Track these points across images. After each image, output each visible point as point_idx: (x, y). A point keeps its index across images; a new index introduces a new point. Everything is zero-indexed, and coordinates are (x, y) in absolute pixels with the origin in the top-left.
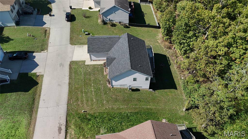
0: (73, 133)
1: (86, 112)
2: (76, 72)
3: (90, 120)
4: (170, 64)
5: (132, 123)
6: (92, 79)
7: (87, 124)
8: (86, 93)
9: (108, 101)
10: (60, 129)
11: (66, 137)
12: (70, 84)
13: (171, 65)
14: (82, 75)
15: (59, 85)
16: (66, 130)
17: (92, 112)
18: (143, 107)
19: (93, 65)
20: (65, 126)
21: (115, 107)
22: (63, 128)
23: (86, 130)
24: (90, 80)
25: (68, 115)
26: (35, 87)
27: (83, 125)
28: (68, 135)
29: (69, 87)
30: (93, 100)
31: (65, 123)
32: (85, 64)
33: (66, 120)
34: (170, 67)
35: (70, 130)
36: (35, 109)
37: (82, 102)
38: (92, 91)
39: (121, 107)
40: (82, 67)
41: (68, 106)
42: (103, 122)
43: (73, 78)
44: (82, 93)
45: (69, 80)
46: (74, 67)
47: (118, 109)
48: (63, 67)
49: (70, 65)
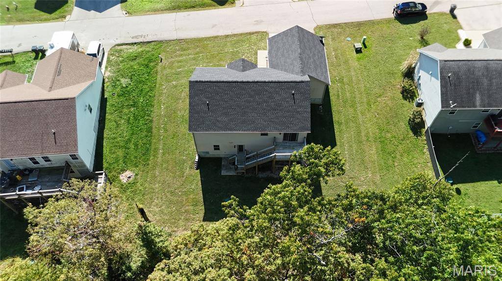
0: (131, 51)
1: (161, 62)
2: (237, 42)
3: (147, 66)
5: (131, 121)
7: (139, 64)
8: (194, 59)
9: (175, 87)
10: (138, 37)
11: (127, 44)
12: (216, 37)
15: (214, 26)
16: (135, 43)
17: (160, 68)
18: (161, 142)
20: (142, 41)
21: (163, 99)
22: (140, 40)
23: (132, 63)
24: (221, 60)
25: (160, 42)
26: (216, 4)
27: (140, 60)
28: (129, 47)
29: (210, 37)
30: (180, 67)
31: (146, 41)
32: (259, 49)
33: (151, 42)
35: (135, 47)
36: (177, 10)
37: (180, 55)
38: (198, 65)
39: (162, 106)
40: (253, 47)
41: (174, 40)
42: (141, 82)
43: (228, 39)
44: (196, 54)
45: (223, 35)
46: (254, 37)
47: (159, 102)
48: (255, 24)
49: (257, 32)
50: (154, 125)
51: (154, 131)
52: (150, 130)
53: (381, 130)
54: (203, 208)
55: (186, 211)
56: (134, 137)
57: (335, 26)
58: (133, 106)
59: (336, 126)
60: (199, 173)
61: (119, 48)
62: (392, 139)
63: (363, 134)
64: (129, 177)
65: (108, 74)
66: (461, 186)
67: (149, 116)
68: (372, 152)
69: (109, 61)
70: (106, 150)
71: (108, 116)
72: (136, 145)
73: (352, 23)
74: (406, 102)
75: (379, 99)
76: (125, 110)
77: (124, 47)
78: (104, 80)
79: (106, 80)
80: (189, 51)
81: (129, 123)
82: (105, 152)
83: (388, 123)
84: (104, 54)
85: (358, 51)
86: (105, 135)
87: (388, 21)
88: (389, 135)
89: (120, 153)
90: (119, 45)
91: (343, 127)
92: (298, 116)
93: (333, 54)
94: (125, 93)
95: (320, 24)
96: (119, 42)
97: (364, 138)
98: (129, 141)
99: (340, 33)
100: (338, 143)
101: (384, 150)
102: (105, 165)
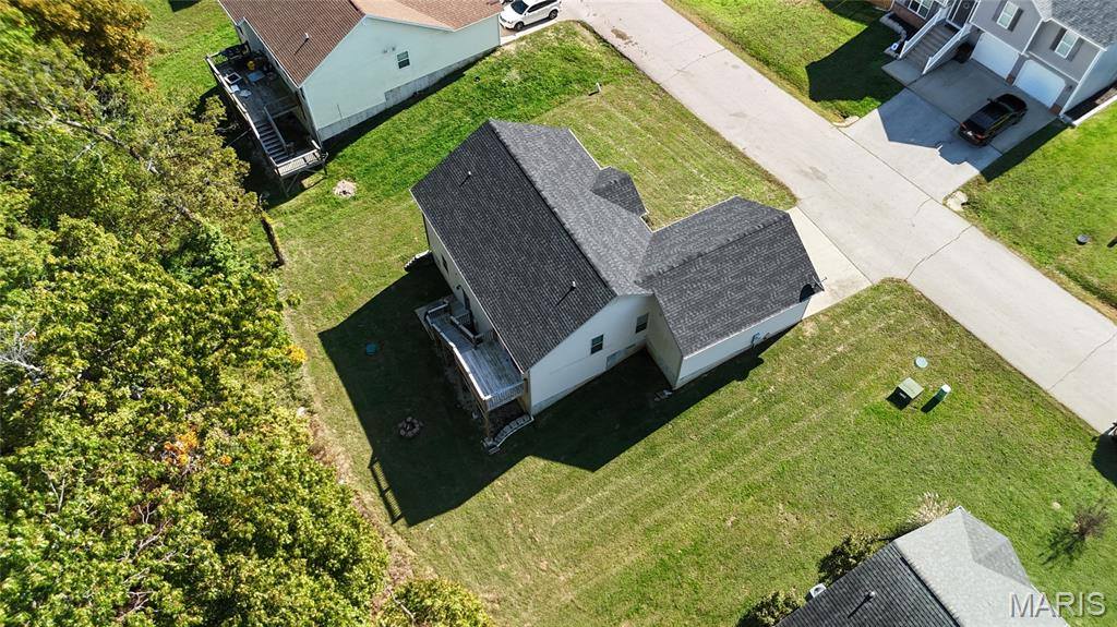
0: (585, 46)
1: (590, 95)
3: (567, 83)
4: (377, 467)
5: (443, 132)
6: (652, 177)
7: (563, 72)
8: (632, 132)
10: (621, 36)
11: (595, 32)
12: (713, 133)
13: (371, 467)
14: (700, 172)
15: (739, 115)
16: (605, 41)
17: (575, 101)
20: (616, 46)
22: (617, 42)
23: (557, 62)
25: (633, 68)
27: (571, 68)
28: (591, 37)
29: (703, 125)
30: (596, 123)
31: (621, 49)
33: (625, 57)
34: (368, 447)
35: (598, 46)
36: (732, 46)
37: (626, 110)
38: (621, 144)
41: (652, 82)
43: (722, 153)
44: (647, 129)
45: (727, 139)
46: (764, 187)
49: (782, 186)
53: (695, 549)
54: (342, 319)
55: (324, 299)
56: (418, 153)
57: (936, 313)
59: (639, 448)
60: (400, 276)
61: (578, 28)
62: (685, 585)
63: (658, 515)
64: (344, 192)
65: (510, 47)
68: (627, 557)
69: (539, 34)
70: (372, 135)
71: (432, 99)
72: (405, 165)
73: (985, 346)
74: (815, 573)
75: (781, 506)
76: (459, 112)
77: (587, 33)
78: (494, 50)
79: (498, 54)
80: (647, 119)
81: (439, 131)
82: (368, 135)
83: (727, 557)
84: (549, 19)
85: (899, 399)
86: (395, 118)
88: (693, 574)
89: (379, 155)
90: (585, 25)
91: (648, 464)
92: (539, 330)
93: (840, 349)
94: (491, 90)
95: (915, 282)
96: (588, 21)
97: (649, 521)
98: (405, 151)
99: (921, 335)
100: (601, 473)
101: (644, 579)
102: (348, 151)
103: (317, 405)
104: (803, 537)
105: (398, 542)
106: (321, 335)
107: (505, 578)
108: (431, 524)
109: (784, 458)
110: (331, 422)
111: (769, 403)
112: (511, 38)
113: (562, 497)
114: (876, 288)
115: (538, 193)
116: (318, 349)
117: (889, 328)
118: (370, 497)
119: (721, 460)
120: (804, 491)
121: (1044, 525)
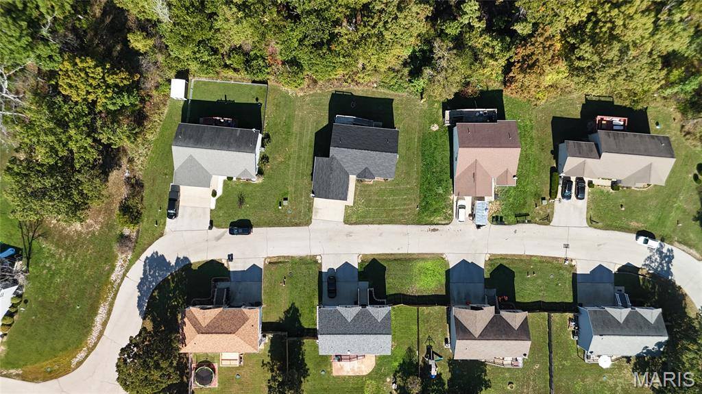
0: (438, 218)
1: (417, 205)
2: (365, 217)
3: (427, 203)
4: (350, 94)
5: (434, 162)
6: (376, 198)
7: (432, 205)
8: (395, 205)
9: (408, 183)
10: (434, 230)
11: (441, 224)
12: (380, 224)
14: (369, 209)
15: (381, 235)
16: (436, 224)
17: (418, 200)
18: (416, 146)
19: (355, 196)
20: (431, 226)
21: (415, 176)
22: (433, 227)
23: (437, 206)
24: (377, 201)
25: (419, 223)
26: (380, 261)
27: (432, 209)
28: (440, 222)
29: (384, 224)
30: (405, 199)
31: (428, 226)
32: (351, 207)
33: (424, 225)
35: (435, 221)
36: (407, 257)
37: (404, 210)
38: (393, 199)
39: (416, 170)
40: (356, 210)
41: (409, 224)
42: (430, 190)
43: (372, 219)
44: (394, 209)
45: (375, 225)
46: (354, 220)
47: (417, 173)
48: (352, 233)
49: (351, 224)
50: (420, 158)
51: (420, 154)
52: (423, 155)
53: (287, 140)
54: (393, 106)
56: (431, 151)
57: (297, 225)
58: (433, 172)
61: (447, 222)
62: (283, 133)
63: (298, 138)
64: (433, 127)
65: (451, 197)
66: (255, 102)
67: (424, 164)
68: (295, 128)
69: (452, 209)
70: (448, 143)
71: (448, 165)
72: (431, 146)
73: (282, 226)
74: (268, 155)
75: (283, 160)
76: (438, 169)
77: (443, 222)
79: (452, 192)
80: (398, 213)
81: (436, 161)
83: (282, 144)
85: (286, 199)
86: (449, 152)
87: (258, 226)
88: (284, 136)
89: (439, 141)
90: (447, 224)
91: (309, 144)
93: (303, 198)
94: (439, 182)
95: (307, 228)
96: (448, 226)
97: (298, 136)
98: (435, 148)
99: (294, 217)
100: (314, 134)
101: (289, 128)
102: (447, 134)
103: (374, 89)
104: (275, 158)
105: (331, 90)
106: (393, 100)
107: (308, 104)
108: (329, 97)
109: (291, 168)
110: (368, 90)
111: (303, 174)
112: (455, 200)
113: (315, 124)
114: (311, 218)
115: (368, 150)
116: (389, 97)
117: (301, 212)
118: (344, 89)
119: (299, 157)
120: (282, 167)
121: (247, 200)
